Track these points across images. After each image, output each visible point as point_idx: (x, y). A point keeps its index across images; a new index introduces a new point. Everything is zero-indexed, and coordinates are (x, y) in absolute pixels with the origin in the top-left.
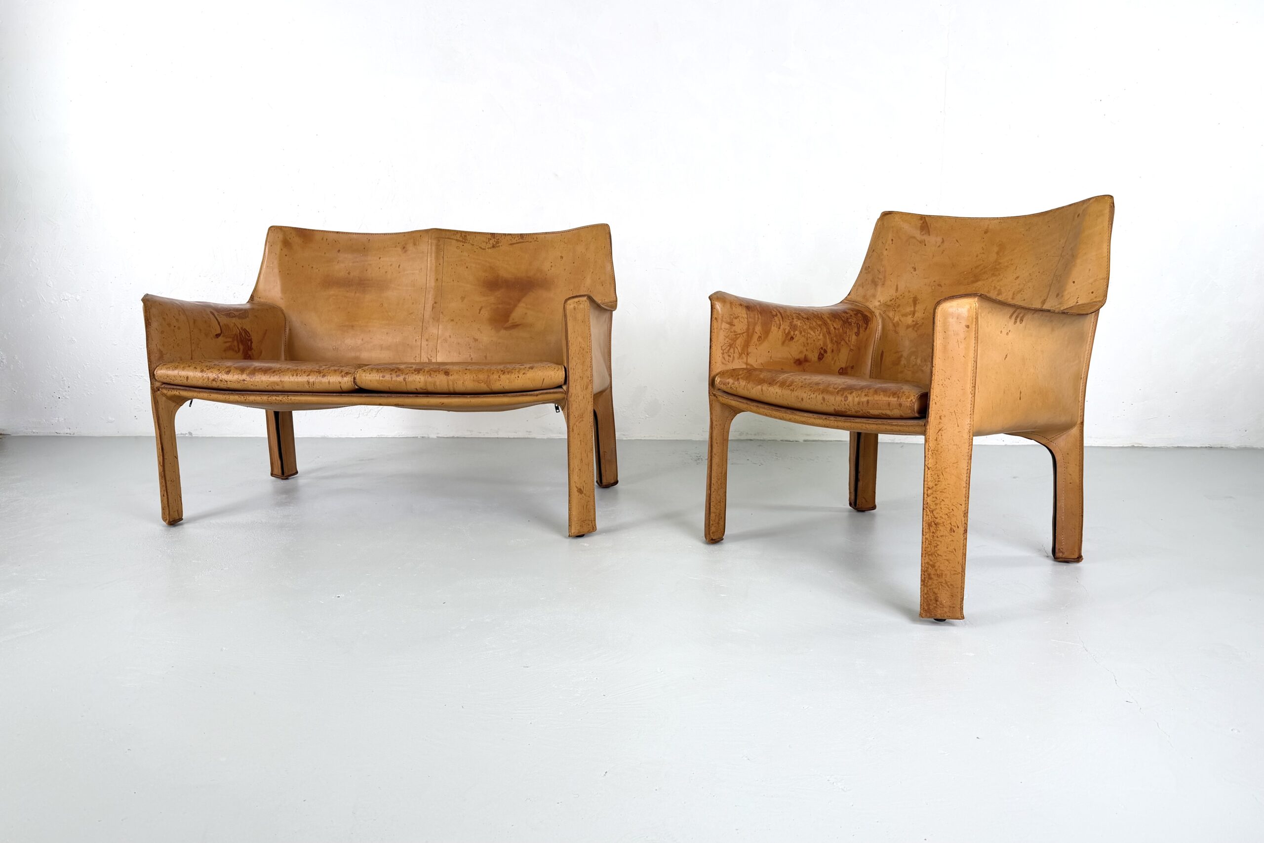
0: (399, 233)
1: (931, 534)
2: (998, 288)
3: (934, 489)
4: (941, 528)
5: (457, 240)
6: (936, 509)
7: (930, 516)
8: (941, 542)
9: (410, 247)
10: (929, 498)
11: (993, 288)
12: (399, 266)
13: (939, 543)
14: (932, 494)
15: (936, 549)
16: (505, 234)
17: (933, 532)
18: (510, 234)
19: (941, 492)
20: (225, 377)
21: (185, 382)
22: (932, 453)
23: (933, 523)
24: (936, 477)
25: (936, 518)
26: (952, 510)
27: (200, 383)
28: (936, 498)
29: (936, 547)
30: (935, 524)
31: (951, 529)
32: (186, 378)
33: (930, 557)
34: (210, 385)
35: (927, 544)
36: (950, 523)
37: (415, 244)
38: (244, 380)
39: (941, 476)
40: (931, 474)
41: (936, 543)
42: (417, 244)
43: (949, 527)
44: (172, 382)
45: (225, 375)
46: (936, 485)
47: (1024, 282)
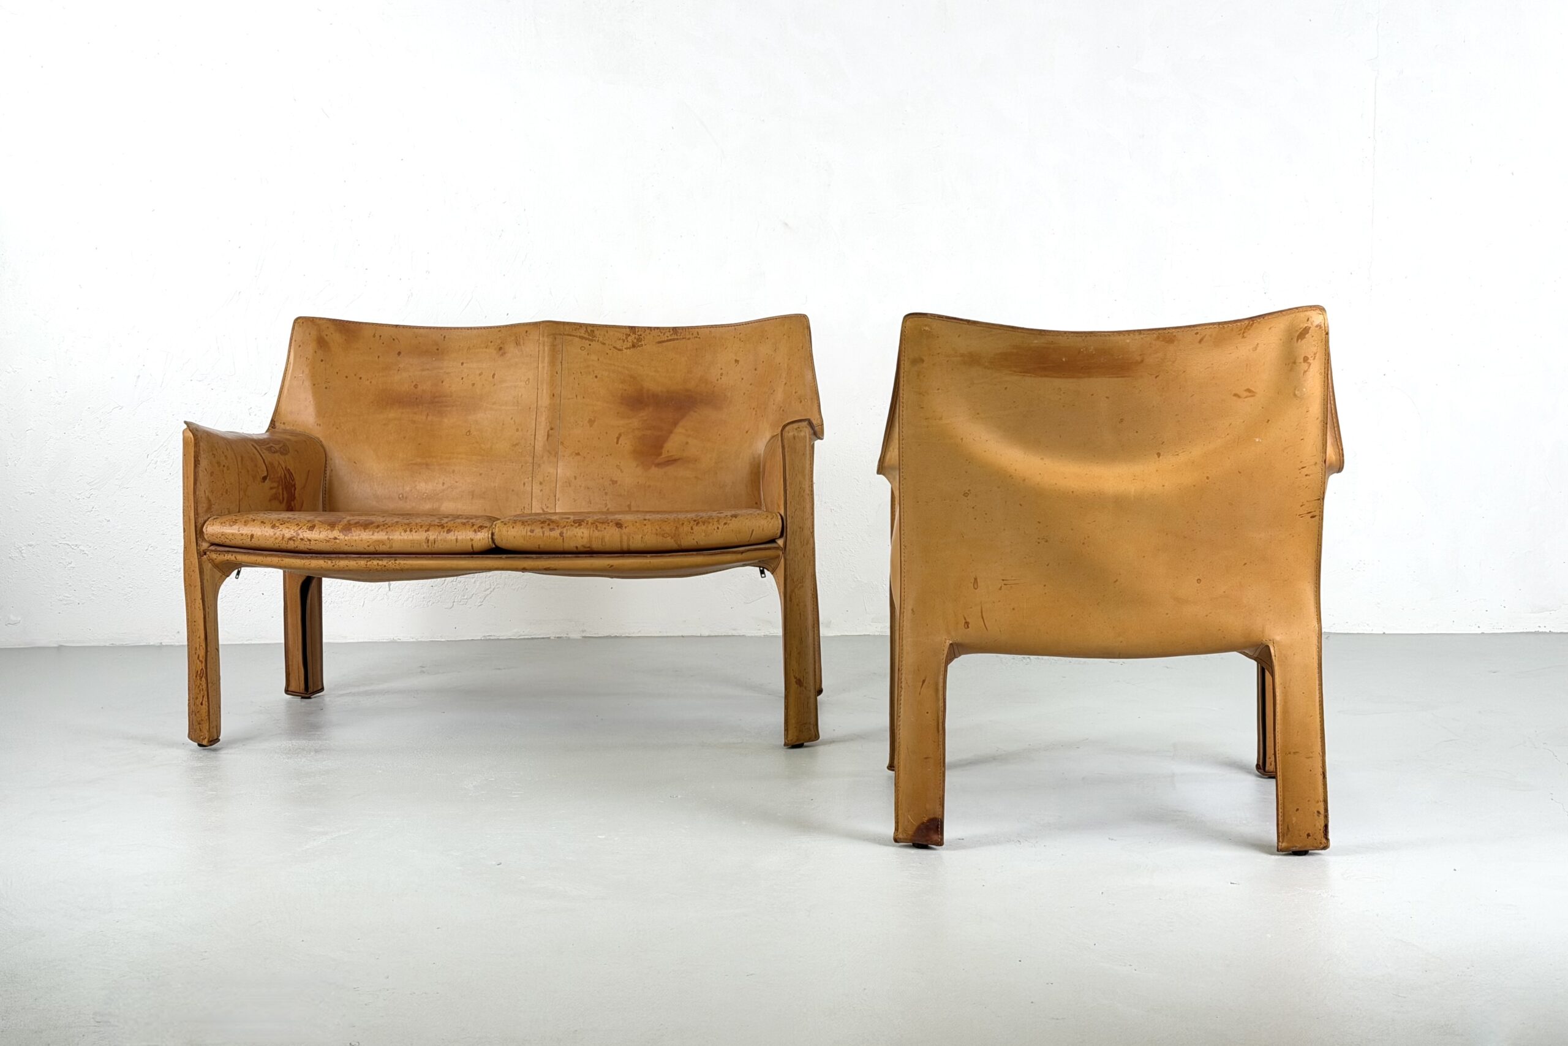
0: (491, 327)
5: (581, 338)
9: (511, 349)
12: (494, 375)
16: (650, 328)
18: (658, 328)
20: (308, 534)
21: (248, 542)
27: (269, 544)
32: (249, 537)
34: (284, 546)
37: (517, 344)
38: (335, 538)
42: (522, 343)
44: (228, 542)
45: (308, 532)
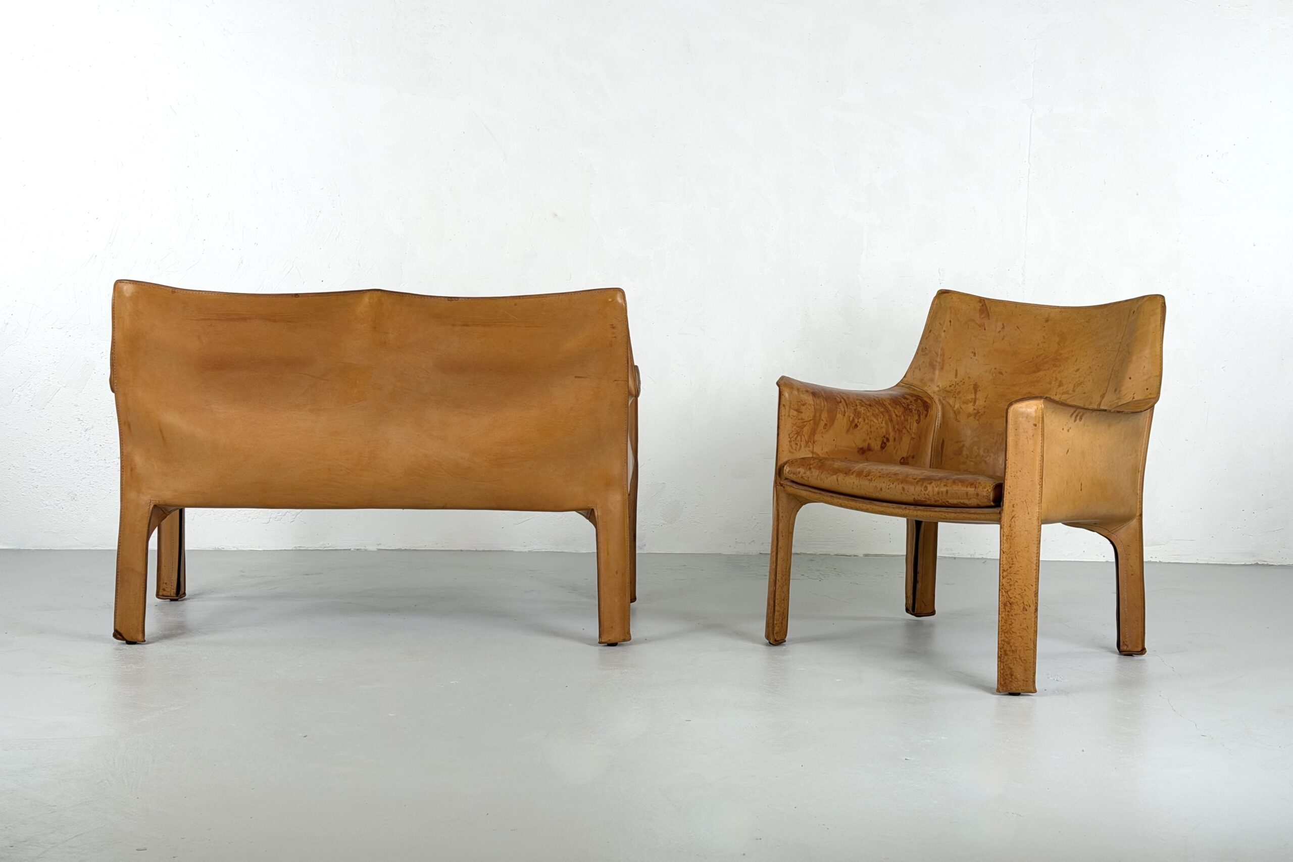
1: (1007, 613)
2: (1059, 379)
3: (1008, 571)
4: (1015, 607)
6: (1011, 590)
7: (1005, 596)
8: (1015, 620)
10: (1004, 580)
11: (1054, 379)
13: (1013, 621)
14: (1007, 576)
15: (1011, 627)
17: (1008, 612)
19: (1015, 574)
22: (1006, 539)
23: (1008, 603)
24: (1010, 560)
25: (1010, 598)
26: (1025, 590)
28: (1011, 579)
29: (1010, 625)
30: (1010, 604)
31: (1024, 608)
33: (1006, 635)
35: (1003, 622)
36: (1023, 603)
39: (1015, 560)
40: (1006, 558)
41: (1011, 622)
43: (1022, 605)
46: (1010, 567)
47: (1084, 375)
